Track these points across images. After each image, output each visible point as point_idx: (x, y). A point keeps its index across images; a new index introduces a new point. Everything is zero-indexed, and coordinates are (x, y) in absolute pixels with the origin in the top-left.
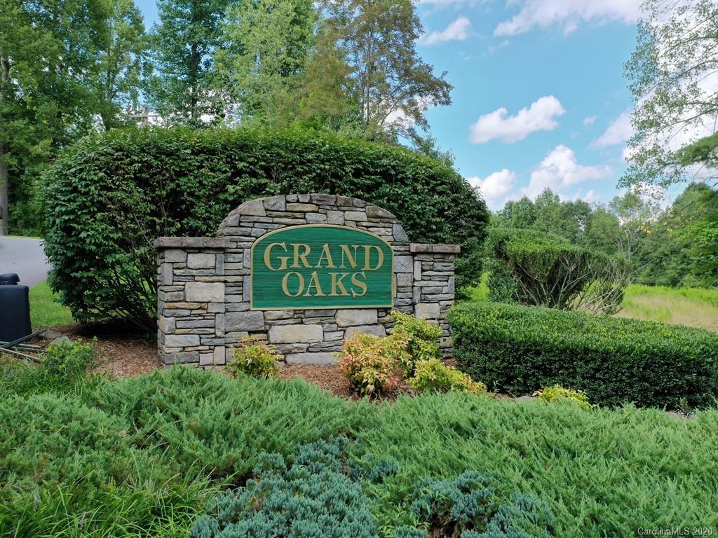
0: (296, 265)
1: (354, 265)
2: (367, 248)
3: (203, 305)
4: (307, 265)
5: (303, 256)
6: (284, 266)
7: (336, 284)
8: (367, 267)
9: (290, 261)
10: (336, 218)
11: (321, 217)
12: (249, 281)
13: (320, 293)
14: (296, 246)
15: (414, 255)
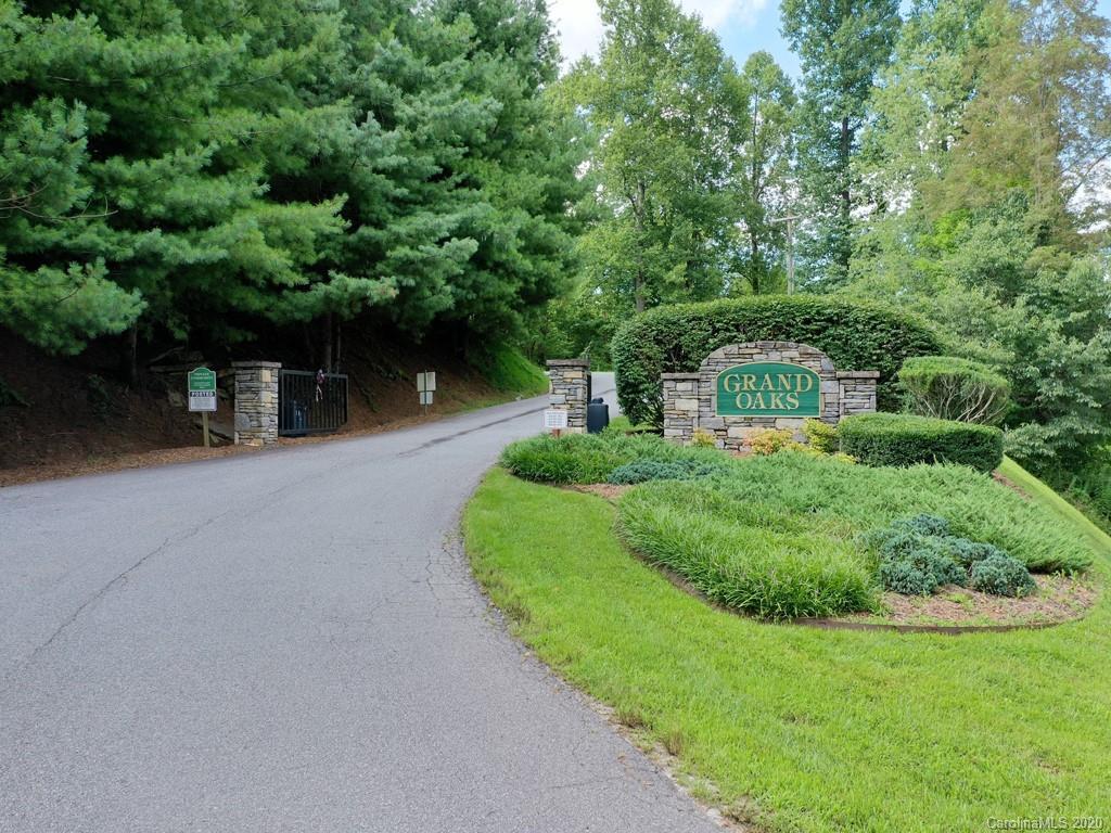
0: (746, 388)
1: (788, 388)
2: (799, 376)
3: (685, 413)
4: (753, 388)
5: (750, 383)
6: (737, 389)
7: (775, 401)
8: (799, 389)
9: (742, 386)
10: (775, 357)
11: (763, 356)
12: (714, 399)
13: (763, 407)
14: (746, 376)
15: (839, 379)
